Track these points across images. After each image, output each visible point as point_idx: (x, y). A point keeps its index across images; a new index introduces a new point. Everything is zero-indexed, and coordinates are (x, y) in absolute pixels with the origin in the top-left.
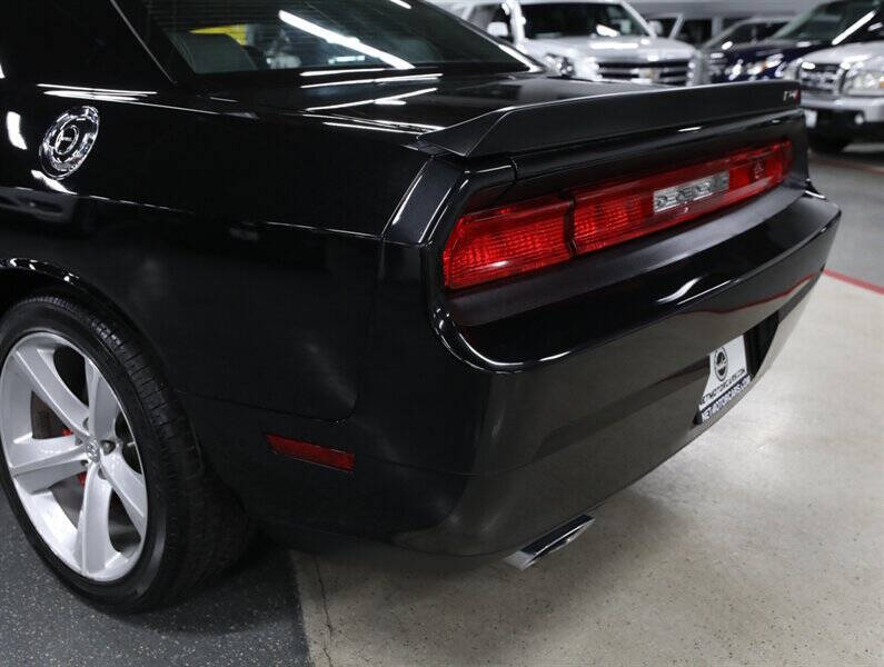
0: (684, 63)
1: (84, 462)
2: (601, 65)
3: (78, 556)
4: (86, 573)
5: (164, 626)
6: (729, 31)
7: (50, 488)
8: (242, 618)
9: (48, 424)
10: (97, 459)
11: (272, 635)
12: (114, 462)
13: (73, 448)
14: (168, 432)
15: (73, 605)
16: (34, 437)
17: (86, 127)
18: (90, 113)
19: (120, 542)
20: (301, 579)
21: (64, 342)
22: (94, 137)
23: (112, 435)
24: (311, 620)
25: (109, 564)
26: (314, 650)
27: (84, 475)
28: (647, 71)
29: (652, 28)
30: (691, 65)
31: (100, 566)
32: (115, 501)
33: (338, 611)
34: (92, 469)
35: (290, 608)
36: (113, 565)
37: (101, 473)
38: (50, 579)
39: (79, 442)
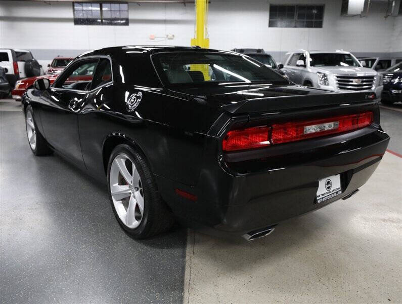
0: (372, 77)
1: (130, 193)
2: (338, 77)
3: (126, 220)
4: (128, 226)
5: (146, 244)
6: (398, 65)
7: (121, 200)
8: (169, 246)
9: (123, 182)
10: (133, 193)
11: (177, 252)
12: (138, 194)
13: (128, 188)
14: (151, 186)
15: (123, 235)
16: (119, 184)
17: (138, 97)
18: (140, 94)
19: (137, 218)
20: (189, 238)
21: (128, 158)
22: (140, 100)
23: (138, 186)
24: (189, 249)
25: (133, 224)
26: (187, 258)
27: (130, 197)
28: (357, 80)
29: (362, 63)
30: (375, 78)
31: (131, 224)
32: (137, 206)
33: (197, 248)
34: (132, 195)
35: (183, 245)
36: (135, 224)
37: (134, 197)
38: (119, 227)
39: (130, 187)
